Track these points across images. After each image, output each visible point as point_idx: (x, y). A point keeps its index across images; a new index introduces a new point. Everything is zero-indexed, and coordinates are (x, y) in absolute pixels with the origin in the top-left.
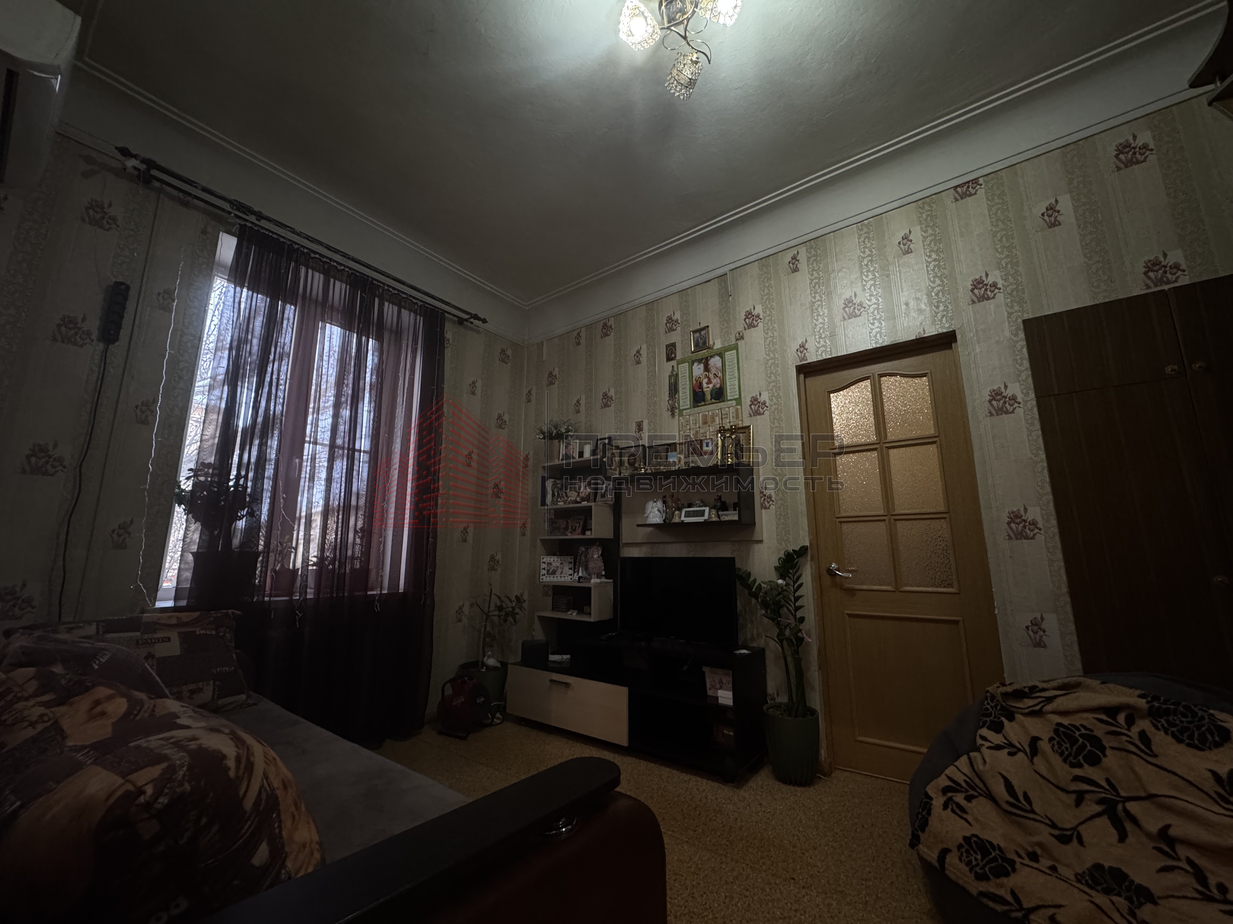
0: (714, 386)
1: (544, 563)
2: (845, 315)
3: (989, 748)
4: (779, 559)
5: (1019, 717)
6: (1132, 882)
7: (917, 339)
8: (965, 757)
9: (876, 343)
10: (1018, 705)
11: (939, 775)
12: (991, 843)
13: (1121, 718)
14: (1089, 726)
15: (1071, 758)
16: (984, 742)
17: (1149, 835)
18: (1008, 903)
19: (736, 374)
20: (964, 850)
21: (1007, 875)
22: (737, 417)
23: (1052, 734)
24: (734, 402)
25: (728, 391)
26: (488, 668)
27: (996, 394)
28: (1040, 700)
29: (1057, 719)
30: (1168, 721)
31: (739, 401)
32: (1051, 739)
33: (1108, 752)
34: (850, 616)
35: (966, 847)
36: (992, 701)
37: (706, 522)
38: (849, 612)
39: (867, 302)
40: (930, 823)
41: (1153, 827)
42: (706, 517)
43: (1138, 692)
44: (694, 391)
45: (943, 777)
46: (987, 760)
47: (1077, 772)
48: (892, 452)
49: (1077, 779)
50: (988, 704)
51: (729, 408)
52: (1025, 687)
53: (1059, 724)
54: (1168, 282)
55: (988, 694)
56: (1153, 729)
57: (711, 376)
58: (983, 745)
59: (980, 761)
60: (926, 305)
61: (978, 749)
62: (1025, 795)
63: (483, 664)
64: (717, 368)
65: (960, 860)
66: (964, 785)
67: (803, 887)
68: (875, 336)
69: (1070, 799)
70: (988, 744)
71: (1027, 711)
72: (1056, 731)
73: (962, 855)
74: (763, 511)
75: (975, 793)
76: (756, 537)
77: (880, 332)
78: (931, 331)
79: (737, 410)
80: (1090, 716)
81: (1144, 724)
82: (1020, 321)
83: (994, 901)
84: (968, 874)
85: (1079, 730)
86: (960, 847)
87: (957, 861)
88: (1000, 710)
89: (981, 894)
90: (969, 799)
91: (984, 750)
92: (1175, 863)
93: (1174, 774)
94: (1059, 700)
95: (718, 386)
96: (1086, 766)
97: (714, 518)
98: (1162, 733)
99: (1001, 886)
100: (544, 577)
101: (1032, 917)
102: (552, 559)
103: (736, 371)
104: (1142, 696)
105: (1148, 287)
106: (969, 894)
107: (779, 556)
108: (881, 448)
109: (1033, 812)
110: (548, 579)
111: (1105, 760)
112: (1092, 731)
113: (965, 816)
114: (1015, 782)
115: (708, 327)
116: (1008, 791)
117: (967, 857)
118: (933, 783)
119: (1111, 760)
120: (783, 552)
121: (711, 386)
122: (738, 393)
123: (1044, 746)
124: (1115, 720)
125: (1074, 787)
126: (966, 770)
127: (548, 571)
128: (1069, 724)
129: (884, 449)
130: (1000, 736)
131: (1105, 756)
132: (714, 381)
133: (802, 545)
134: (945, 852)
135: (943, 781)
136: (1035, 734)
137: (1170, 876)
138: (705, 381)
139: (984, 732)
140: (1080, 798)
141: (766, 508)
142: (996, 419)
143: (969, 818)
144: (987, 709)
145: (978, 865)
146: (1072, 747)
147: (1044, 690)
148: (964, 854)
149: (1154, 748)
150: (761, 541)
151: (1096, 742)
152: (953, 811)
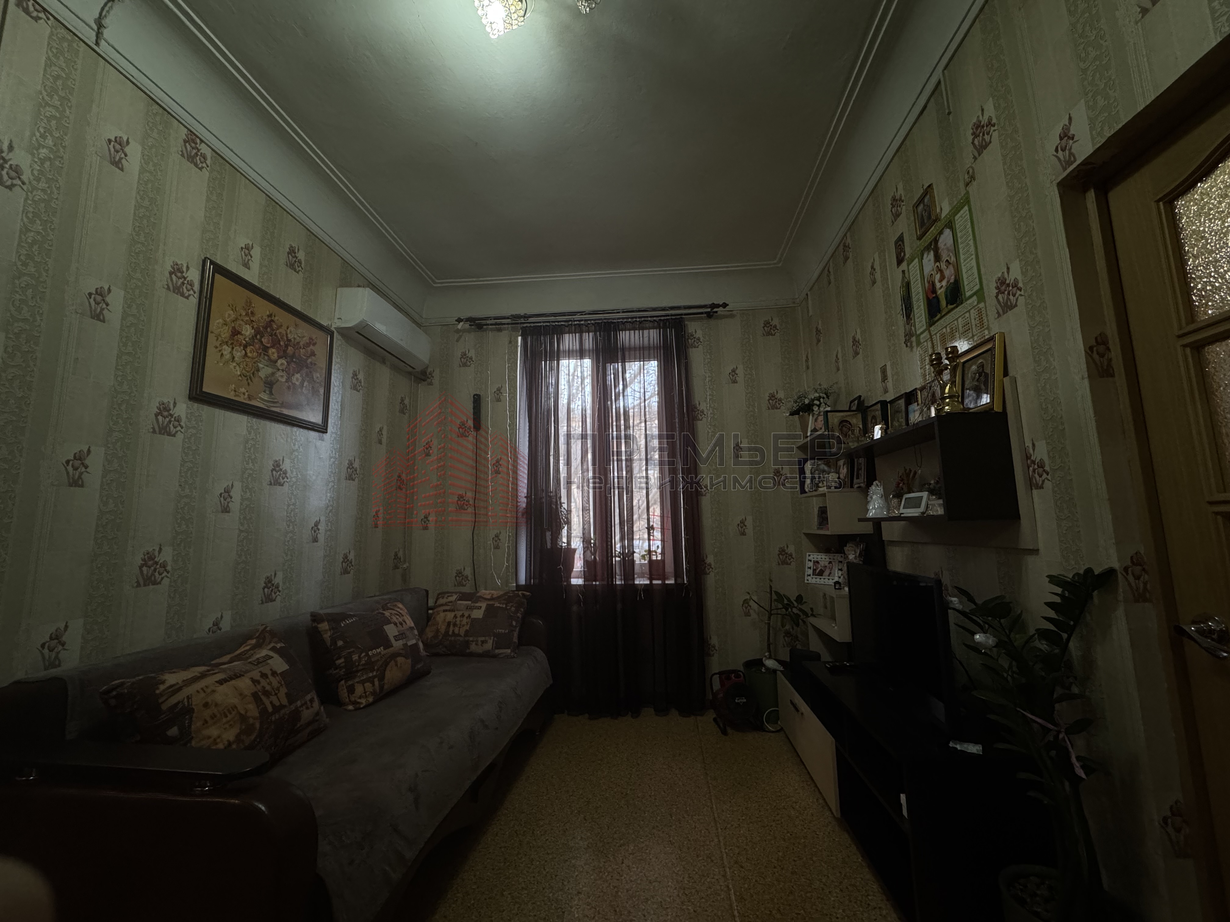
0: (948, 282)
1: (811, 561)
19: (972, 249)
22: (982, 325)
24: (975, 298)
25: (966, 283)
26: (768, 669)
31: (980, 294)
44: (928, 298)
51: (969, 311)
57: (943, 266)
63: (764, 665)
64: (948, 250)
76: (1026, 542)
79: (980, 310)
95: (952, 281)
100: (809, 578)
102: (820, 557)
103: (971, 243)
110: (814, 581)
115: (932, 184)
121: (944, 283)
122: (977, 281)
127: (814, 570)
132: (947, 273)
138: (938, 276)
141: (1035, 485)
150: (1035, 551)
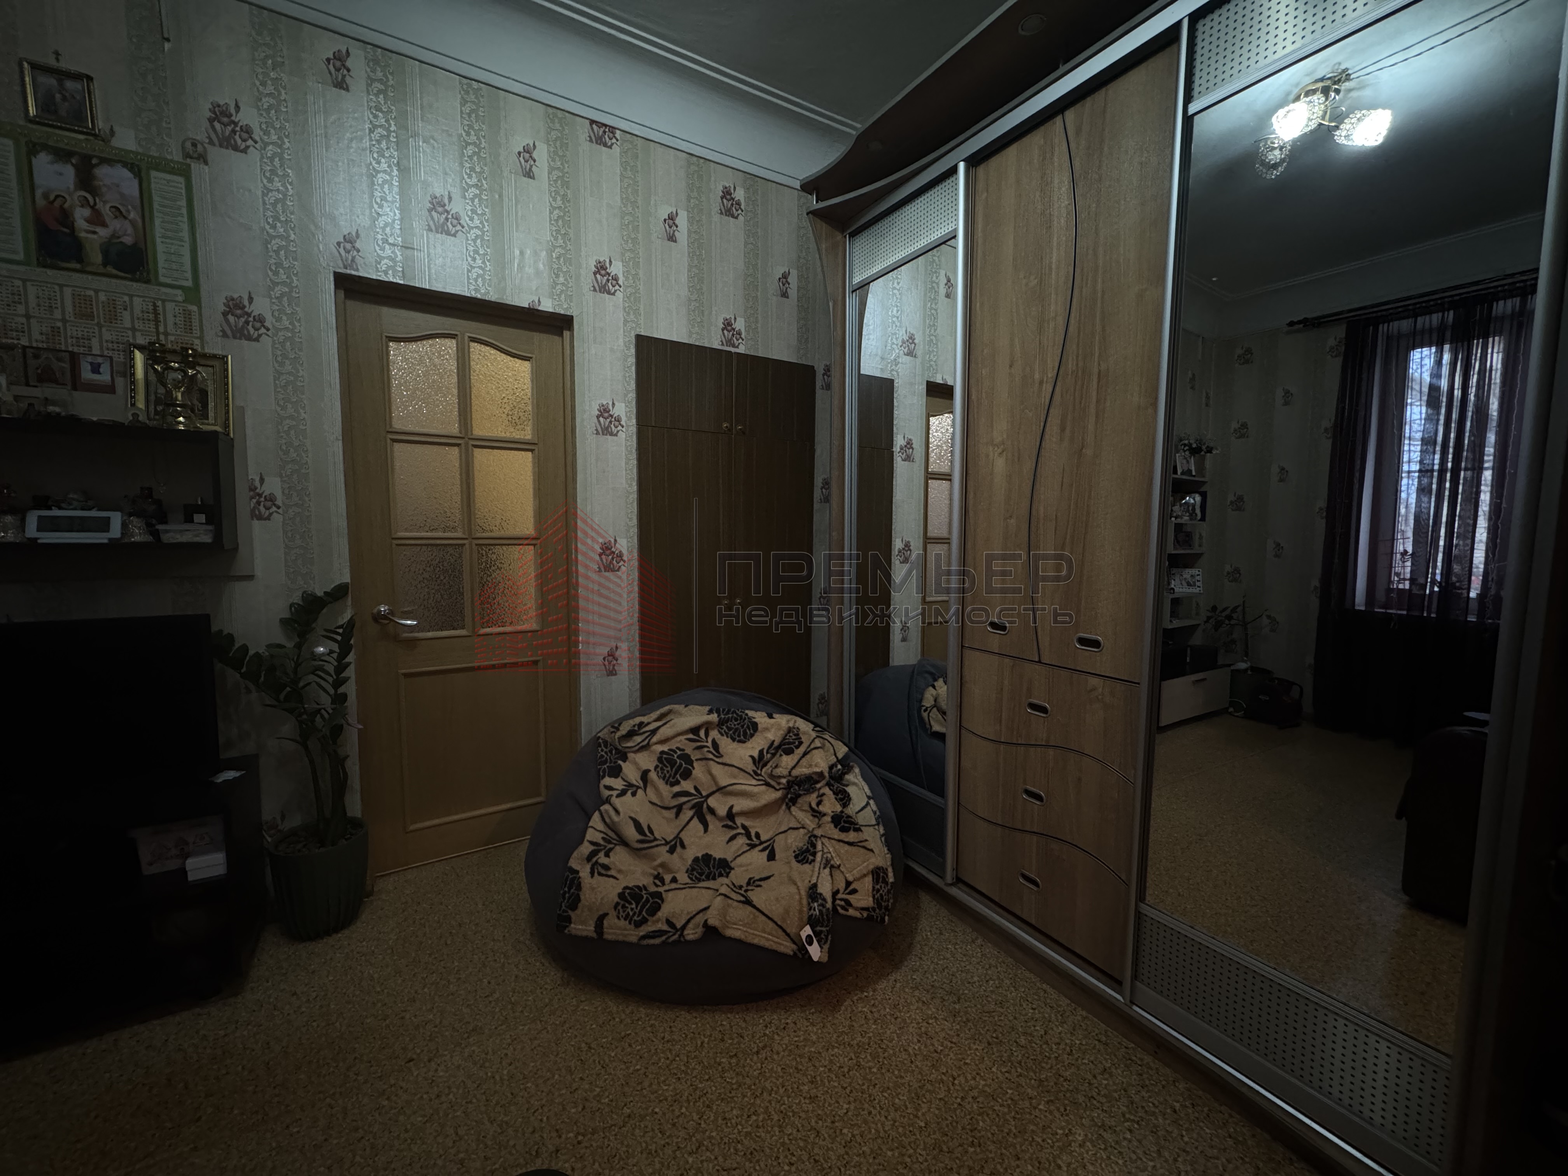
0: (114, 236)
2: (431, 223)
3: (618, 796)
4: (291, 605)
5: (631, 756)
6: (715, 859)
7: (529, 309)
8: (597, 814)
9: (476, 290)
10: (629, 744)
11: (582, 842)
12: (638, 887)
13: (702, 733)
14: (682, 747)
15: (671, 779)
16: (611, 793)
17: (720, 819)
18: (666, 932)
20: (620, 907)
21: (659, 908)
22: (189, 329)
23: (656, 763)
24: (179, 292)
25: (161, 263)
27: (604, 410)
28: (647, 734)
29: (660, 748)
30: (727, 727)
31: (192, 294)
32: (656, 767)
33: (695, 764)
34: (406, 675)
35: (622, 902)
36: (606, 747)
37: (113, 544)
38: (404, 671)
39: (467, 219)
40: (582, 897)
41: (722, 811)
42: (115, 531)
43: (708, 708)
45: (586, 844)
46: (620, 809)
47: (676, 789)
48: (477, 451)
49: (677, 795)
50: (602, 750)
51: (161, 300)
52: (634, 726)
53: (662, 752)
54: (734, 346)
55: (600, 741)
56: (719, 736)
57: (103, 208)
58: (612, 795)
59: (612, 813)
60: (544, 265)
61: (608, 801)
62: (649, 827)
64: (123, 195)
65: (618, 918)
66: (602, 842)
67: (429, 1061)
68: (476, 280)
69: (671, 814)
70: (615, 793)
71: (637, 748)
72: (660, 760)
73: (619, 913)
74: (256, 523)
75: (611, 846)
76: (241, 570)
77: (482, 276)
78: (547, 306)
80: (682, 738)
81: (714, 734)
82: (633, 334)
83: (653, 937)
84: (629, 927)
85: (676, 752)
86: (616, 907)
87: (616, 921)
88: (616, 754)
89: (644, 937)
90: (607, 855)
91: (614, 800)
92: (735, 832)
93: (733, 766)
94: (661, 731)
95: (127, 240)
96: (682, 782)
97: (138, 535)
98: (725, 737)
99: (658, 921)
101: (686, 932)
103: (185, 227)
104: (710, 712)
105: (723, 344)
106: (630, 944)
107: (291, 601)
108: (467, 444)
109: (655, 839)
111: (694, 772)
112: (683, 750)
113: (609, 873)
114: (641, 821)
116: (637, 831)
117: (624, 912)
118: (575, 854)
119: (698, 771)
120: (300, 593)
121: (102, 232)
122: (189, 275)
123: (653, 775)
124: (699, 736)
125: (675, 802)
126: (601, 826)
128: (670, 750)
129: (470, 447)
130: (619, 779)
131: (694, 768)
132: (114, 224)
133: (337, 583)
134: (601, 919)
135: (586, 849)
136: (645, 768)
137: (734, 842)
138: (83, 213)
139: (608, 781)
140: (679, 809)
141: (260, 518)
142: (602, 438)
143: (612, 872)
144: (602, 756)
145: (634, 914)
146: (672, 769)
147: (649, 724)
148: (621, 911)
149: (721, 750)
150: (249, 578)
151: (686, 758)
152: (600, 874)
